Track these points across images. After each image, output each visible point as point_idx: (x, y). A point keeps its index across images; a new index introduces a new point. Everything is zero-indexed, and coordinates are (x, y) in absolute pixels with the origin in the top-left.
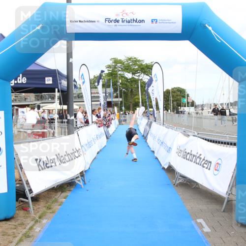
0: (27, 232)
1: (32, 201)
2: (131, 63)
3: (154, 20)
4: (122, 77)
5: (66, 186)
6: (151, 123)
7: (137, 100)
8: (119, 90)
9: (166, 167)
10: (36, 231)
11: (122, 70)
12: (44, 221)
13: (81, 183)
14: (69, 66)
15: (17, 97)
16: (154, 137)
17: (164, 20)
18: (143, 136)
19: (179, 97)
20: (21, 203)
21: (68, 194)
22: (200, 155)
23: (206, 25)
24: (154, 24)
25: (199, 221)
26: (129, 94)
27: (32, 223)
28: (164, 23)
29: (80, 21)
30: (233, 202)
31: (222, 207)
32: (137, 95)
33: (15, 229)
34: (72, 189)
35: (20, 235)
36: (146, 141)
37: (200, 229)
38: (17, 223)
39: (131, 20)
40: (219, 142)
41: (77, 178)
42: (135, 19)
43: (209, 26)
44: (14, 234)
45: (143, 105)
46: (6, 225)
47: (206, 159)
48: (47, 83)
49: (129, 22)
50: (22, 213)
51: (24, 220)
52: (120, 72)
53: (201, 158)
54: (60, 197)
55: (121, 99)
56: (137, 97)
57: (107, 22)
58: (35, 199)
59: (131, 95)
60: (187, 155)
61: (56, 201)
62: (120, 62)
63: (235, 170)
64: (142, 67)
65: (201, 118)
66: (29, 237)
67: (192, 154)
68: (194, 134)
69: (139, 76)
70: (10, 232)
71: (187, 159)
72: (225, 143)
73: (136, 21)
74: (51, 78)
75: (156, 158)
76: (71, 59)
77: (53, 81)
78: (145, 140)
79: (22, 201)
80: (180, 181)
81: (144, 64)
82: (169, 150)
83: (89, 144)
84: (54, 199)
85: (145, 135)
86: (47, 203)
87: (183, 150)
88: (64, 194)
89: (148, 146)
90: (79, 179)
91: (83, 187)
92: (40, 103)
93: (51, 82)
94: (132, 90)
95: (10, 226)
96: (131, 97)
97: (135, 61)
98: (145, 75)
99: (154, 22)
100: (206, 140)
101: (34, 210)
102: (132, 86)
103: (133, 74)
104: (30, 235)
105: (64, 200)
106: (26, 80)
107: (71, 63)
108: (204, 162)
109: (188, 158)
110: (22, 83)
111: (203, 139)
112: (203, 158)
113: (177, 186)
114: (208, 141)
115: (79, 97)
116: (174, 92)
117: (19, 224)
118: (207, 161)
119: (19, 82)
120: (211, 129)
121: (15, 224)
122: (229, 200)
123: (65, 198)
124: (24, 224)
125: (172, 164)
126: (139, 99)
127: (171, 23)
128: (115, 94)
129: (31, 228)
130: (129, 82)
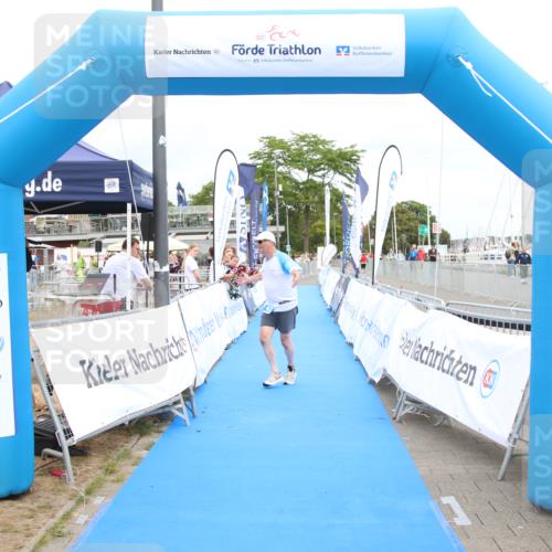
0: (56, 526)
1: (71, 455)
2: (305, 148)
3: (343, 47)
4: (286, 178)
5: (151, 422)
6: (348, 280)
7: (319, 230)
8: (277, 208)
9: (377, 380)
10: (77, 522)
11: (286, 163)
12: (98, 500)
13: (185, 416)
14: (159, 153)
15: (53, 223)
16: (354, 313)
17: (365, 48)
18: (331, 310)
19: (412, 224)
20: (48, 460)
21: (155, 440)
22: (452, 352)
23: (460, 59)
24: (343, 58)
25: (446, 500)
26: (302, 217)
27: (71, 504)
28: (363, 54)
29: (176, 52)
30: (524, 457)
31: (499, 468)
32: (318, 218)
33: (31, 517)
34: (164, 429)
35: (41, 533)
36: (336, 322)
37: (448, 519)
38: (36, 504)
39: (291, 48)
40: (494, 324)
41: (175, 403)
42: (300, 46)
43: (467, 61)
44: (28, 529)
45: (332, 242)
46: (11, 509)
47: (464, 361)
48: (107, 190)
49: (286, 52)
50: (48, 481)
51: (53, 497)
52: (280, 169)
53: (452, 360)
54: (137, 446)
55: (282, 229)
56: (319, 222)
57: (236, 52)
58: (79, 451)
59: (307, 218)
60: (422, 353)
61: (127, 455)
62: (281, 144)
63: (527, 385)
64: (329, 156)
65: (461, 269)
66: (60, 535)
67: (433, 351)
68: (439, 306)
69: (324, 175)
70: (19, 524)
71: (422, 361)
72: (507, 326)
73: (302, 51)
74: (117, 181)
75: (358, 360)
76: (162, 137)
77: (121, 186)
78: (333, 319)
79: (50, 456)
80: (408, 410)
81: (335, 149)
82: (384, 340)
83: (207, 329)
84: (122, 450)
85: (334, 308)
86: (105, 460)
87: (413, 340)
88: (145, 440)
89: (341, 332)
90: (180, 406)
91: (188, 423)
92: (103, 238)
93: (116, 189)
94: (307, 207)
95: (21, 511)
96: (307, 223)
97: (316, 143)
98: (337, 175)
99: (343, 53)
100: (464, 317)
101: (75, 474)
102: (308, 198)
103: (311, 171)
104: (65, 531)
105: (144, 453)
106: (60, 184)
107: (163, 147)
108: (459, 367)
109: (424, 358)
110: (53, 192)
111: (459, 316)
112: (457, 359)
113: (400, 422)
114: (470, 319)
115: (188, 225)
116: (403, 212)
117: (39, 507)
118: (466, 365)
119: (45, 189)
120: (481, 294)
121: (32, 507)
122: (515, 452)
123: (147, 449)
124: (51, 507)
125: (392, 373)
126: (323, 227)
127: (379, 54)
128: (270, 218)
129: (67, 516)
130: (301, 190)
